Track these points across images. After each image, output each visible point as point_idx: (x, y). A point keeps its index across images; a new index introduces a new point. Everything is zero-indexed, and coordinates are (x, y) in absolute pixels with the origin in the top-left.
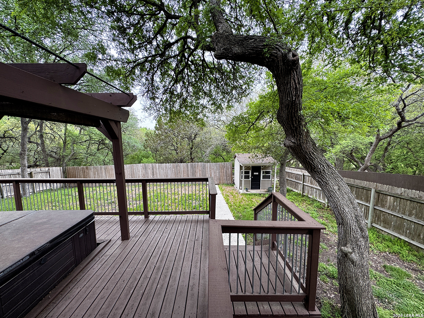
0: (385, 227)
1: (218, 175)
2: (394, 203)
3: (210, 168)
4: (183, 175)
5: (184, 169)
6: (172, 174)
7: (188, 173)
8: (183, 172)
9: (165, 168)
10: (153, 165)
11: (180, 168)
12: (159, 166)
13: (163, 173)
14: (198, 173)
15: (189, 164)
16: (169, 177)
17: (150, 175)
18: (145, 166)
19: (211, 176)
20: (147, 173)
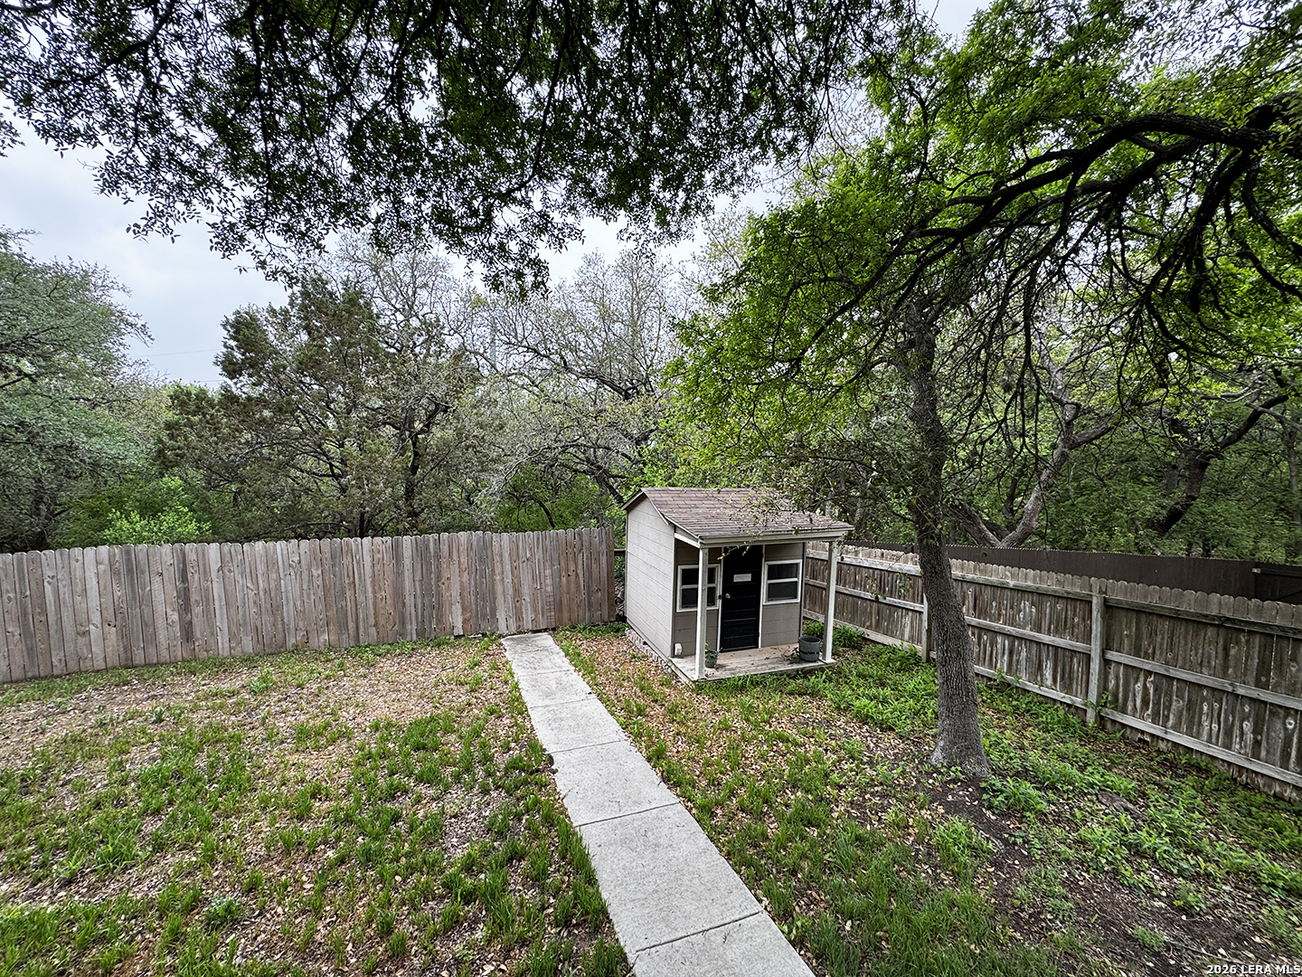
1: (549, 589)
3: (515, 555)
4: (370, 595)
5: (378, 567)
6: (309, 598)
7: (403, 588)
8: (373, 581)
9: (261, 568)
10: (182, 551)
11: (358, 563)
12: (228, 558)
13: (251, 594)
14: (456, 583)
15: (407, 540)
16: (288, 612)
17: (160, 609)
18: (129, 560)
19: (517, 592)
20: (139, 599)
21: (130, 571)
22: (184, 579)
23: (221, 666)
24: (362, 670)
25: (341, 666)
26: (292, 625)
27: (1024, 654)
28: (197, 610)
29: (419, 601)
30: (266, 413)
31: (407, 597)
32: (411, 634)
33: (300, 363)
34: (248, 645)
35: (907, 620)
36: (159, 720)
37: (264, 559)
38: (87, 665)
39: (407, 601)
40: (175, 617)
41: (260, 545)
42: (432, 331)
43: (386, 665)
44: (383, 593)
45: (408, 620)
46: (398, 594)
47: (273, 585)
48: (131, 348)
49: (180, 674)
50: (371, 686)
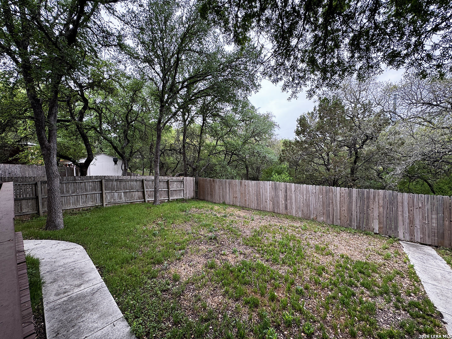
1: (434, 225)
4: (339, 208)
5: (342, 198)
6: (318, 204)
7: (352, 208)
8: (340, 203)
9: (305, 192)
10: (286, 185)
11: (335, 196)
12: (296, 188)
13: (302, 200)
14: (376, 211)
15: (355, 190)
16: (312, 207)
17: (281, 199)
18: (275, 185)
19: (412, 222)
20: (277, 196)
21: (275, 188)
22: (286, 192)
23: (293, 219)
24: (335, 234)
25: (328, 230)
26: (312, 212)
28: (289, 201)
29: (358, 214)
30: (307, 146)
31: (353, 212)
32: (354, 226)
33: (318, 128)
34: (300, 215)
36: (281, 229)
37: (306, 189)
38: (266, 209)
39: (353, 213)
40: (284, 202)
41: (305, 185)
42: (366, 108)
43: (344, 235)
44: (343, 208)
45: (353, 220)
46: (350, 210)
47: (308, 198)
48: (276, 131)
49: (284, 218)
50: (339, 241)
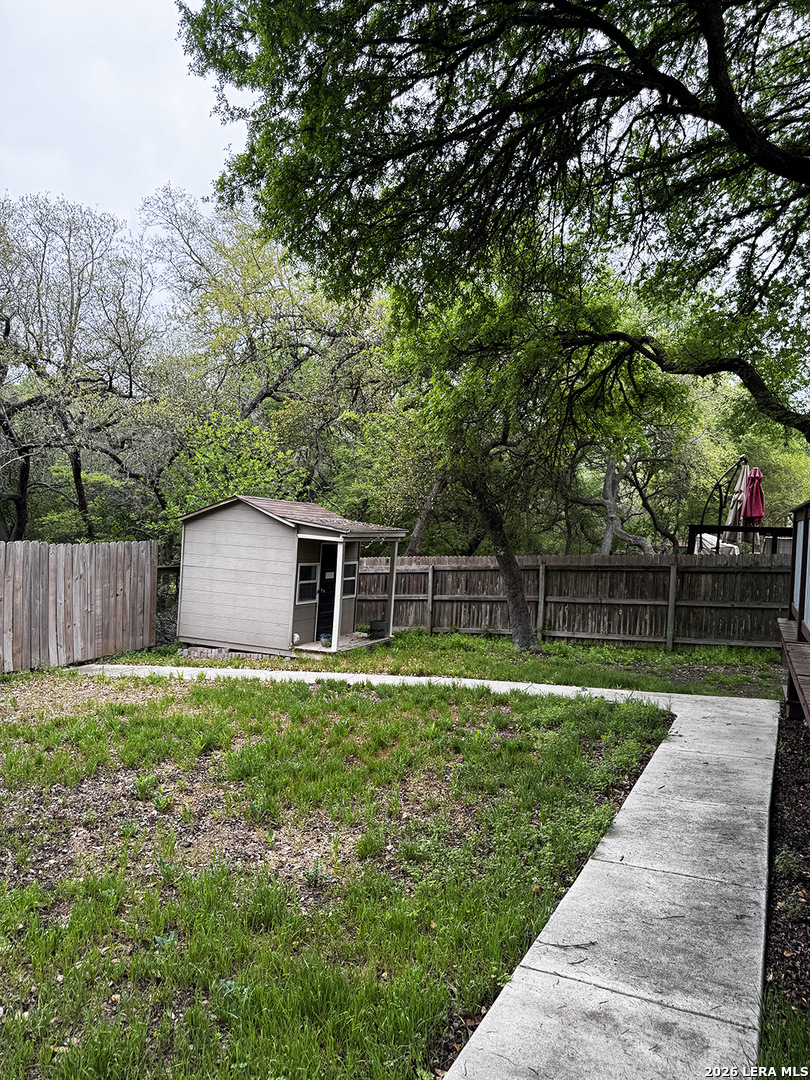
0: (700, 637)
2: (713, 586)
3: (69, 571)
19: (69, 615)
27: (499, 612)
35: (412, 609)
